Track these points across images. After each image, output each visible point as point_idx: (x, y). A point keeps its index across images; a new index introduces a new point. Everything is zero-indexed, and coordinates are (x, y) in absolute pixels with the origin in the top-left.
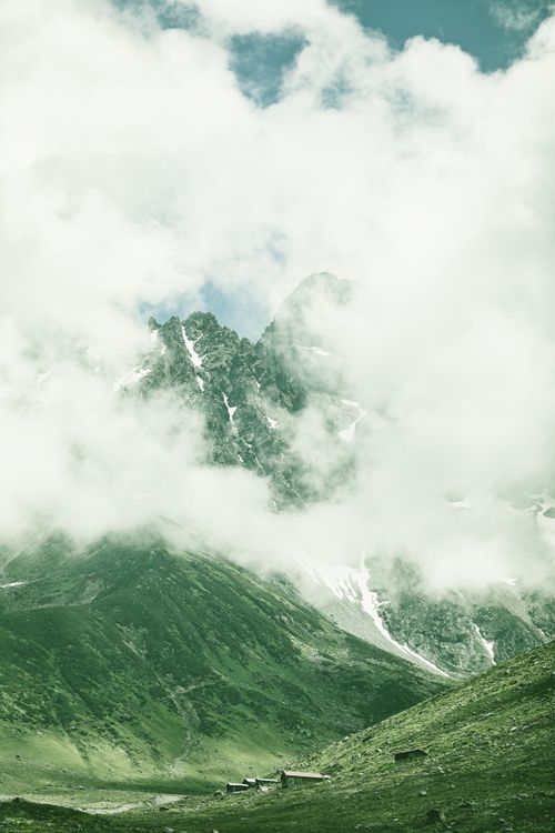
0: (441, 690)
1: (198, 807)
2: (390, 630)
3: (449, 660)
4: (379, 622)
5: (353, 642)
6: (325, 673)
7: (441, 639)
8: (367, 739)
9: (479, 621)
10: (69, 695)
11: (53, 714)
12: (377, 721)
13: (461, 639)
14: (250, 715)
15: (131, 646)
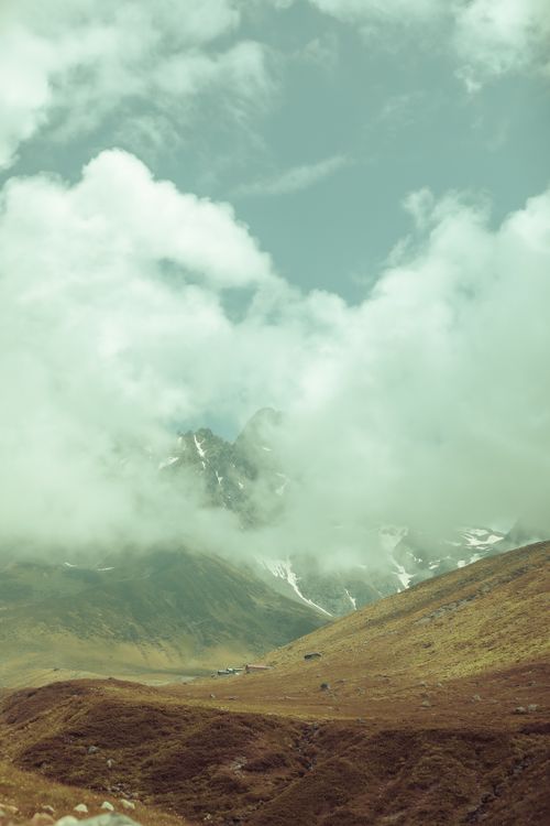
0: (328, 623)
1: (203, 683)
2: (302, 593)
3: (332, 608)
4: (296, 588)
5: (282, 598)
6: (269, 615)
7: (329, 597)
8: (290, 648)
9: (348, 588)
10: (136, 626)
11: (129, 635)
12: (295, 639)
13: (338, 597)
14: (229, 635)
15: (167, 600)
